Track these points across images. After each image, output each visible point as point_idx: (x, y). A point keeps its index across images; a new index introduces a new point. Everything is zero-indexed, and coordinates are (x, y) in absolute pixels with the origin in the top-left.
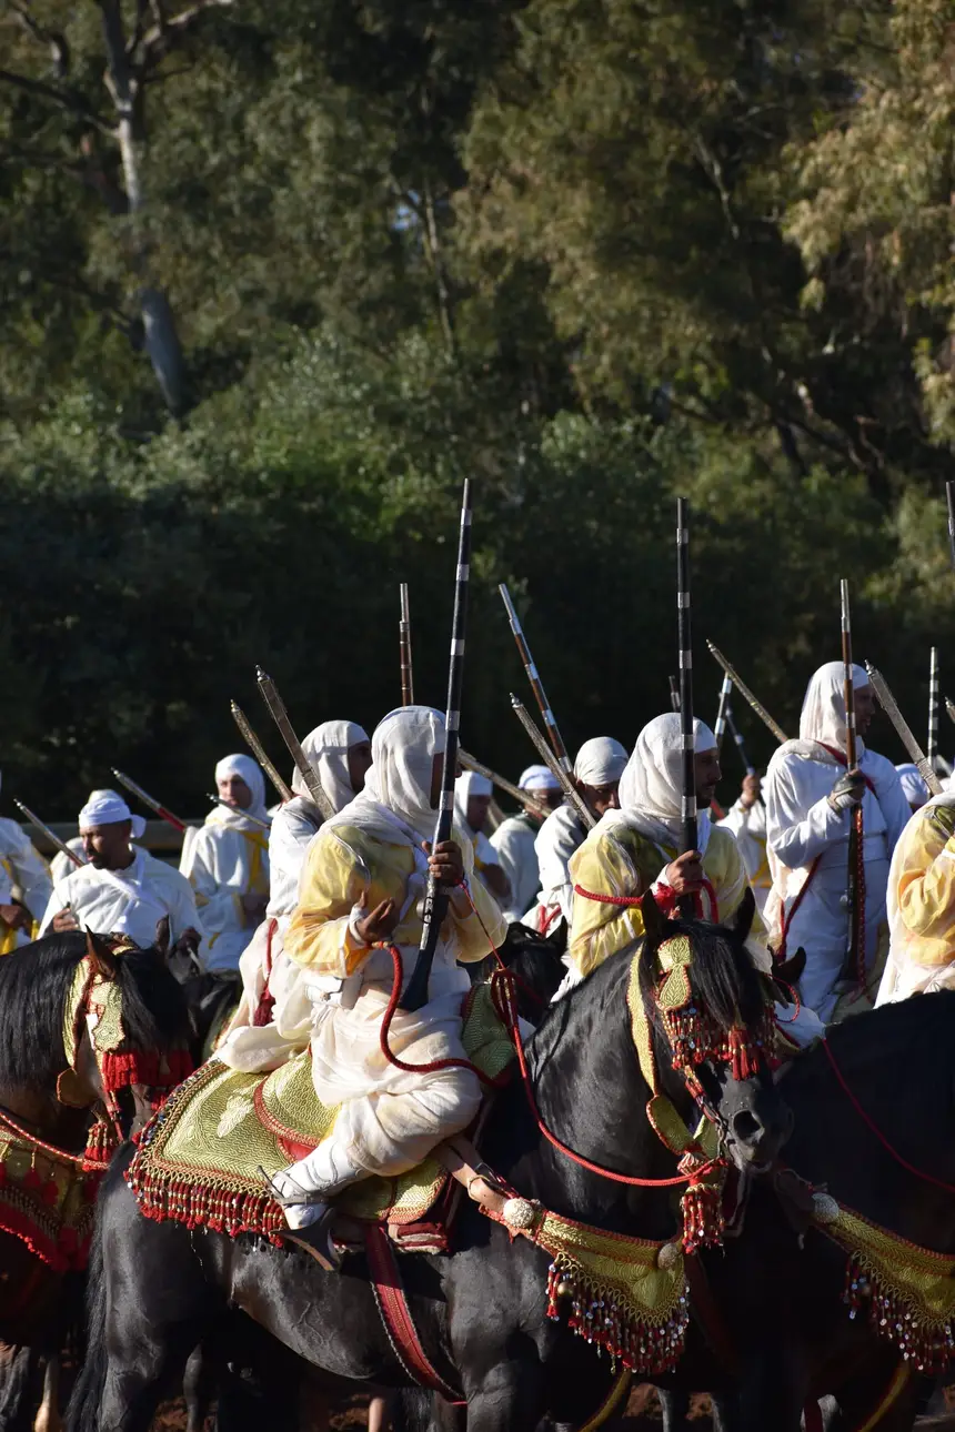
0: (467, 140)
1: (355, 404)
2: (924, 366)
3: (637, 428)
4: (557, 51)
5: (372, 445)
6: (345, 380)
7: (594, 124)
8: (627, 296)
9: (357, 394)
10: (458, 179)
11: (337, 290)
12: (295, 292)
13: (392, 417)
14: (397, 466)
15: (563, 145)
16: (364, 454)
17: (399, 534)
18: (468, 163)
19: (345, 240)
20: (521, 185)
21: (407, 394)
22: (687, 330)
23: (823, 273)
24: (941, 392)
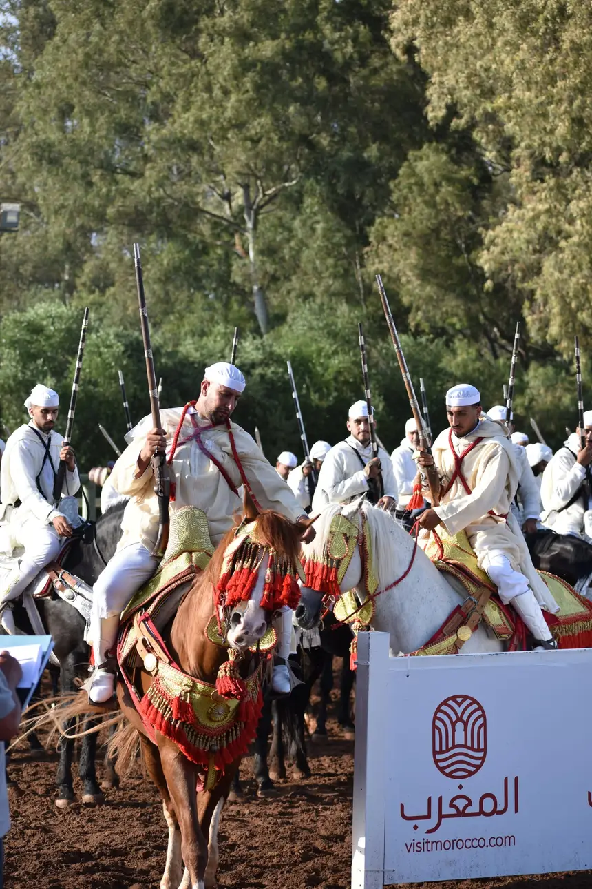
0: (373, 229)
1: (321, 329)
2: (526, 312)
3: (427, 340)
4: (406, 198)
5: (327, 345)
6: (318, 319)
7: (419, 227)
8: (429, 290)
9: (321, 325)
10: (368, 244)
11: (322, 288)
12: (307, 289)
13: (333, 335)
14: (335, 352)
15: (407, 234)
16: (323, 348)
17: (335, 379)
18: (371, 239)
19: (327, 269)
20: (390, 246)
21: (340, 326)
22: (452, 303)
23: (492, 277)
24: (533, 321)
